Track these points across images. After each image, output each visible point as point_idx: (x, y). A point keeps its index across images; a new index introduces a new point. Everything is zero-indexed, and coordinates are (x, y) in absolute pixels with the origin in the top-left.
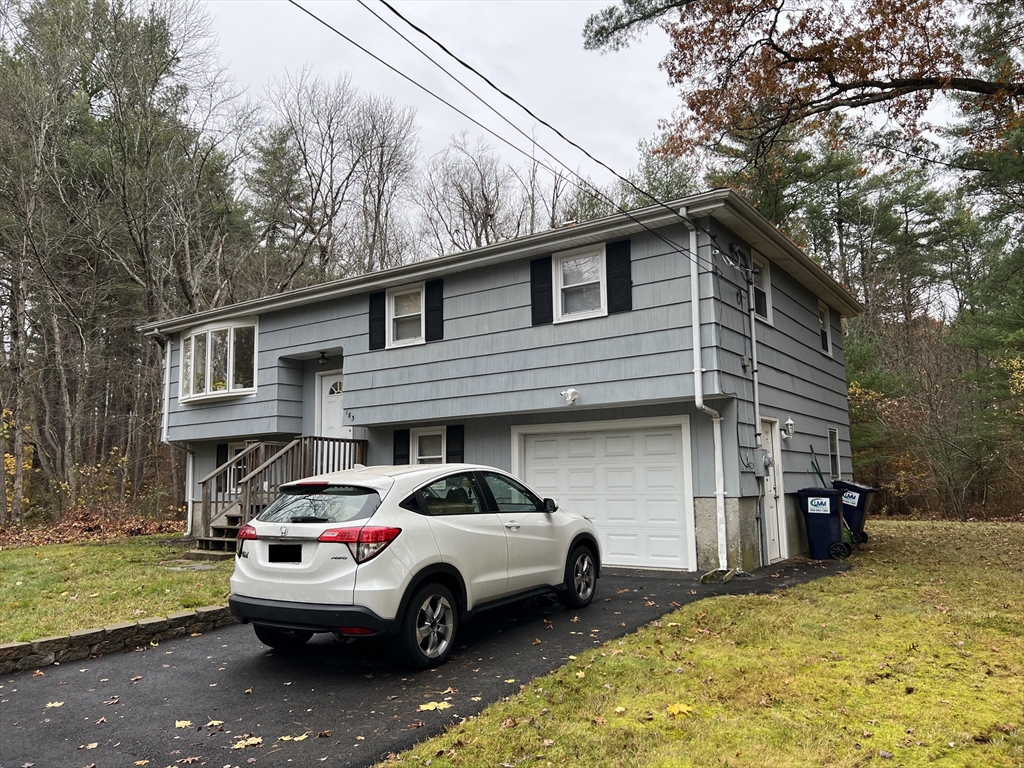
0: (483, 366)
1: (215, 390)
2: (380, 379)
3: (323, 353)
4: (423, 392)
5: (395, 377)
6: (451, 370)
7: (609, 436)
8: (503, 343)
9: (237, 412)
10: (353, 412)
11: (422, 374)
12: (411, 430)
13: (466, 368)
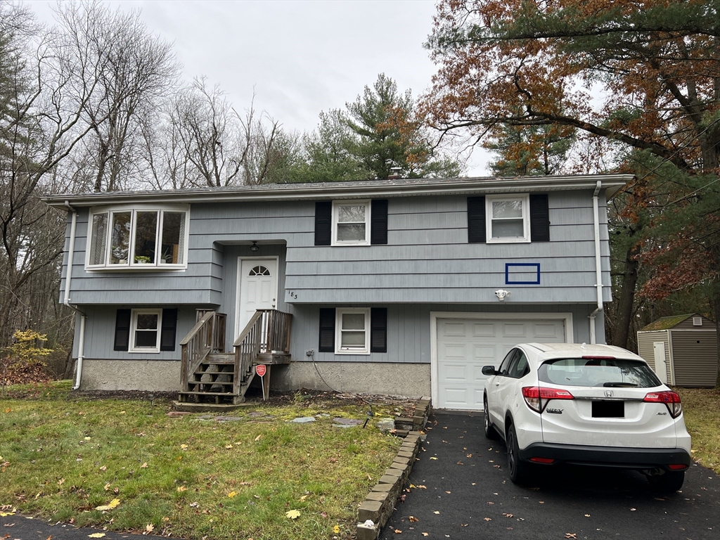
0: (424, 267)
1: (136, 262)
2: (324, 268)
3: (255, 242)
4: (366, 282)
5: (340, 268)
6: (395, 268)
7: (507, 323)
8: (442, 252)
9: (161, 283)
10: (296, 292)
11: (367, 268)
12: (337, 309)
13: (408, 267)
